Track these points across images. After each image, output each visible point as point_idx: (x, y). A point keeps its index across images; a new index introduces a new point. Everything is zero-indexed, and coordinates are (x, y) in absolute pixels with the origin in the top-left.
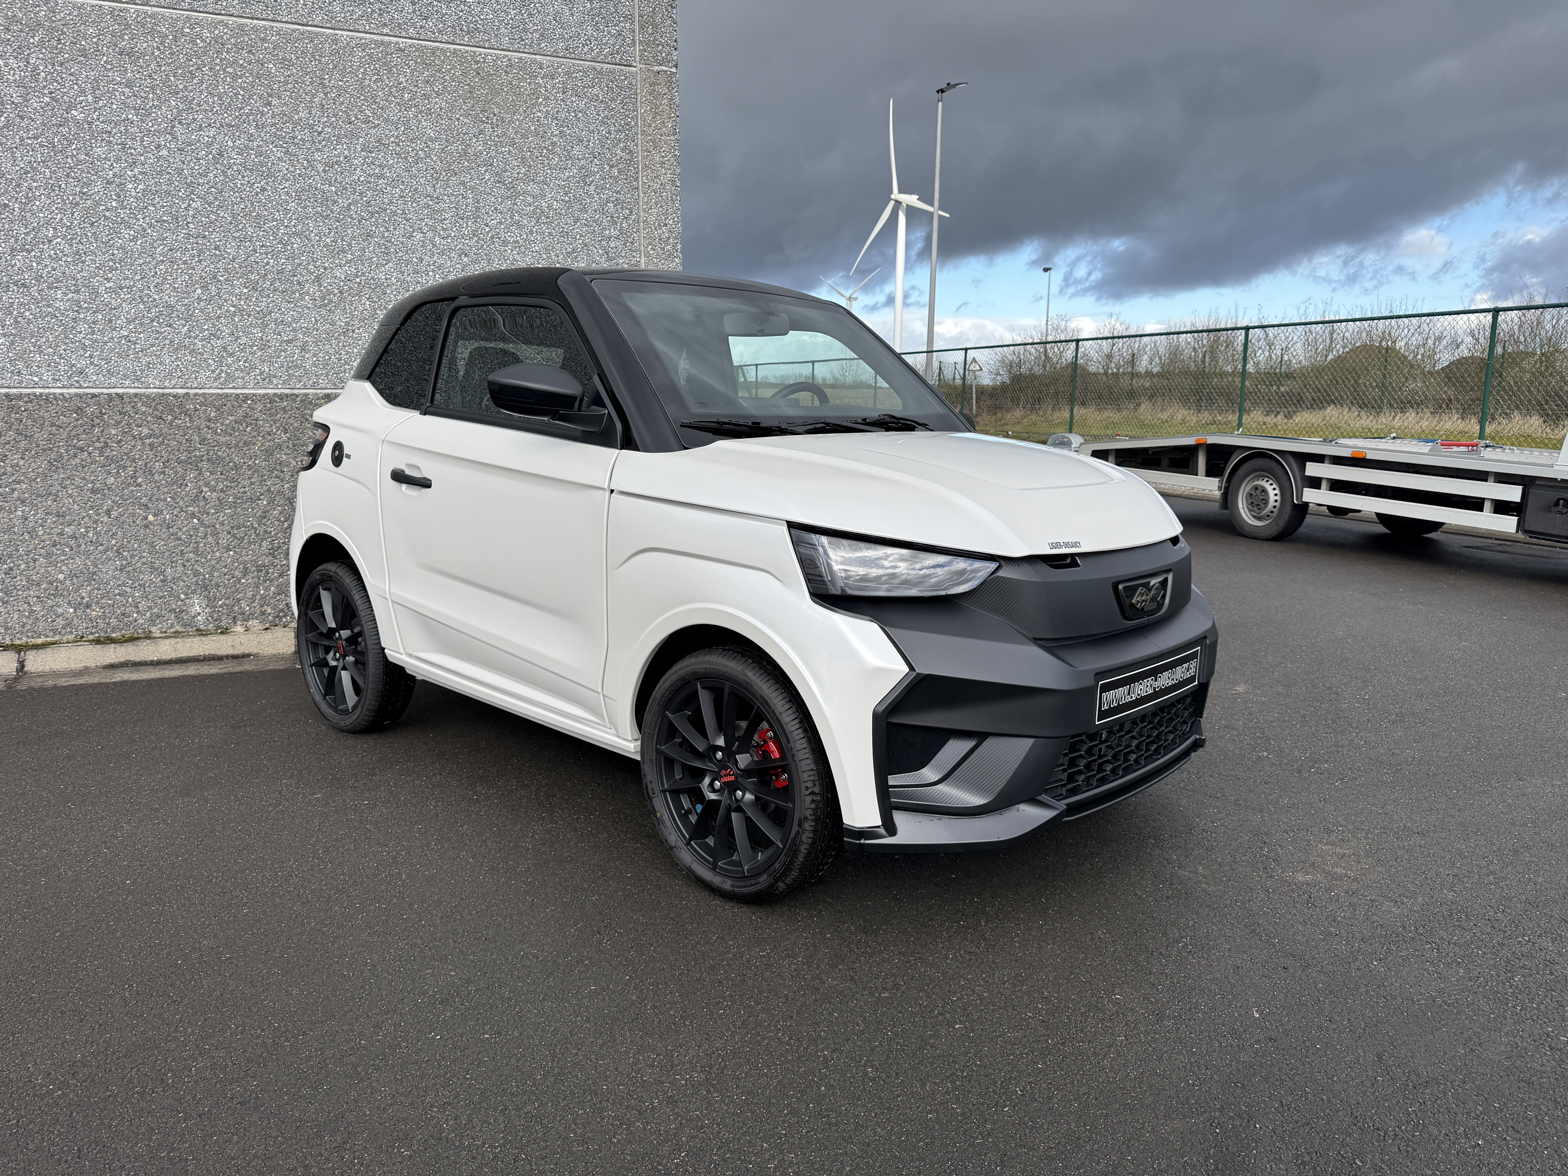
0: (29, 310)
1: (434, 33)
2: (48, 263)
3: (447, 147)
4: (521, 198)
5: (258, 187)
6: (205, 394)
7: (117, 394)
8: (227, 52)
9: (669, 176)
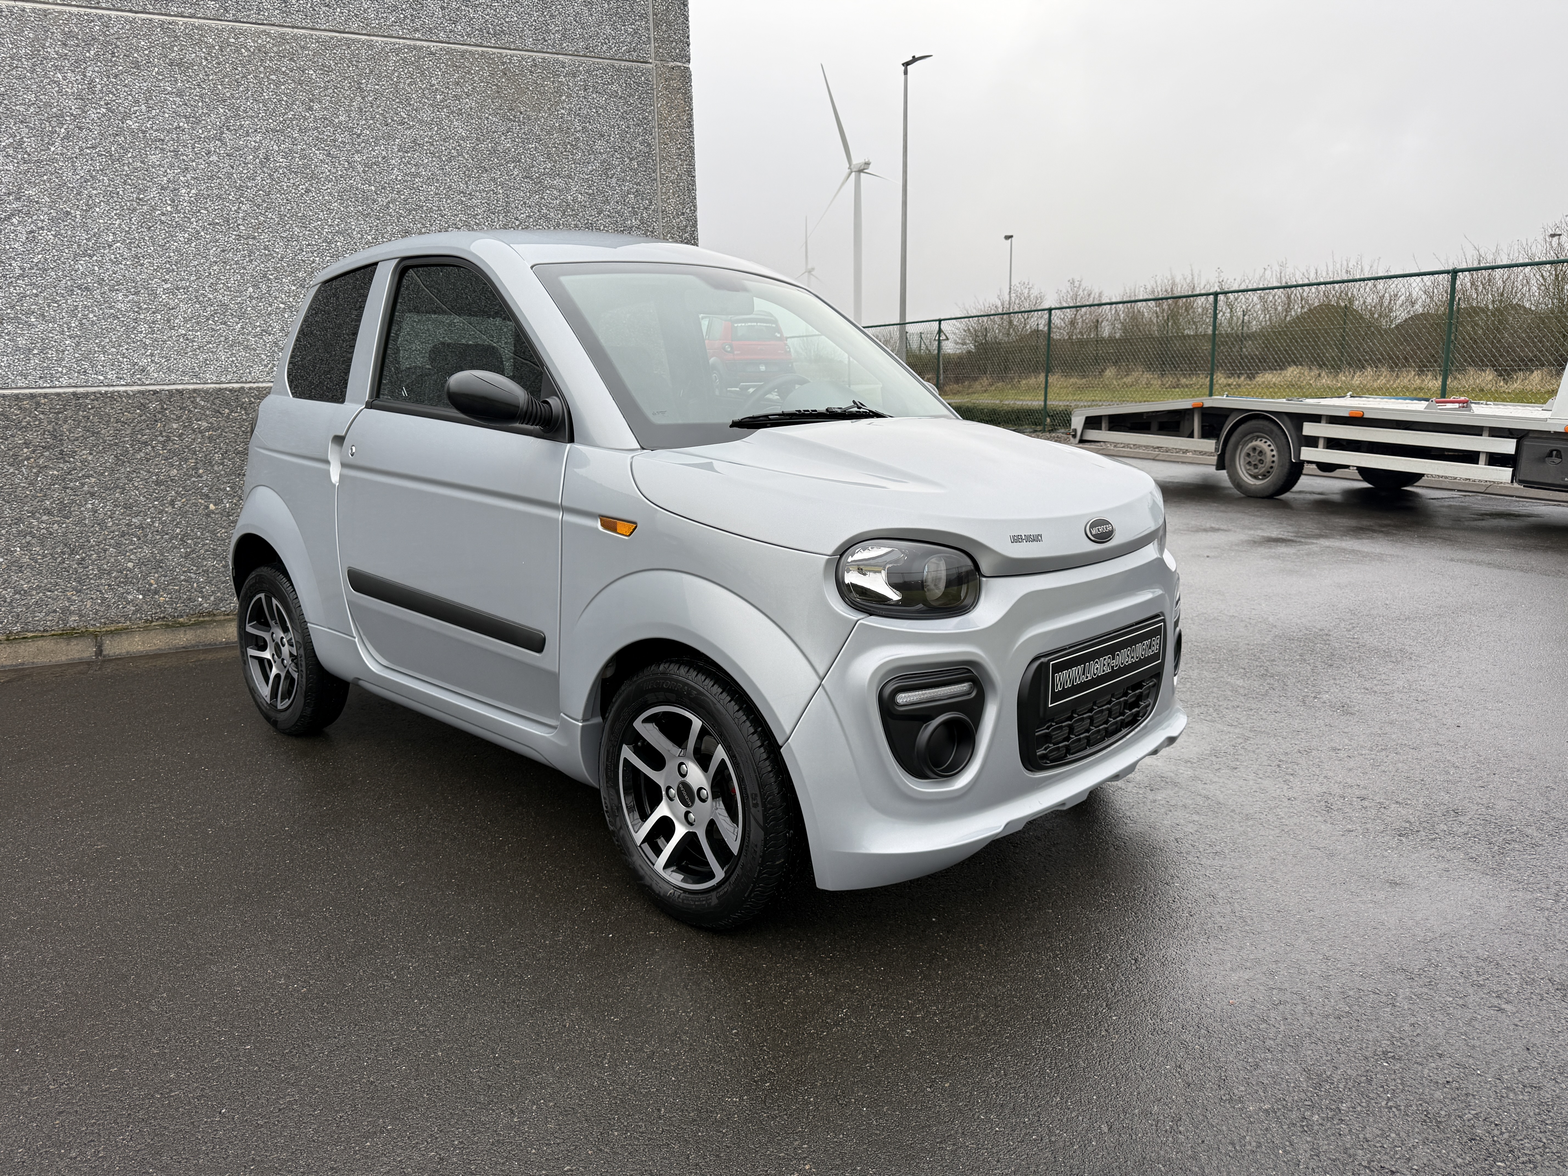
0: (93, 312)
1: (463, 37)
2: (109, 267)
3: (478, 145)
4: (548, 192)
5: (303, 189)
6: (259, 388)
7: (177, 390)
8: (271, 60)
9: (685, 167)
